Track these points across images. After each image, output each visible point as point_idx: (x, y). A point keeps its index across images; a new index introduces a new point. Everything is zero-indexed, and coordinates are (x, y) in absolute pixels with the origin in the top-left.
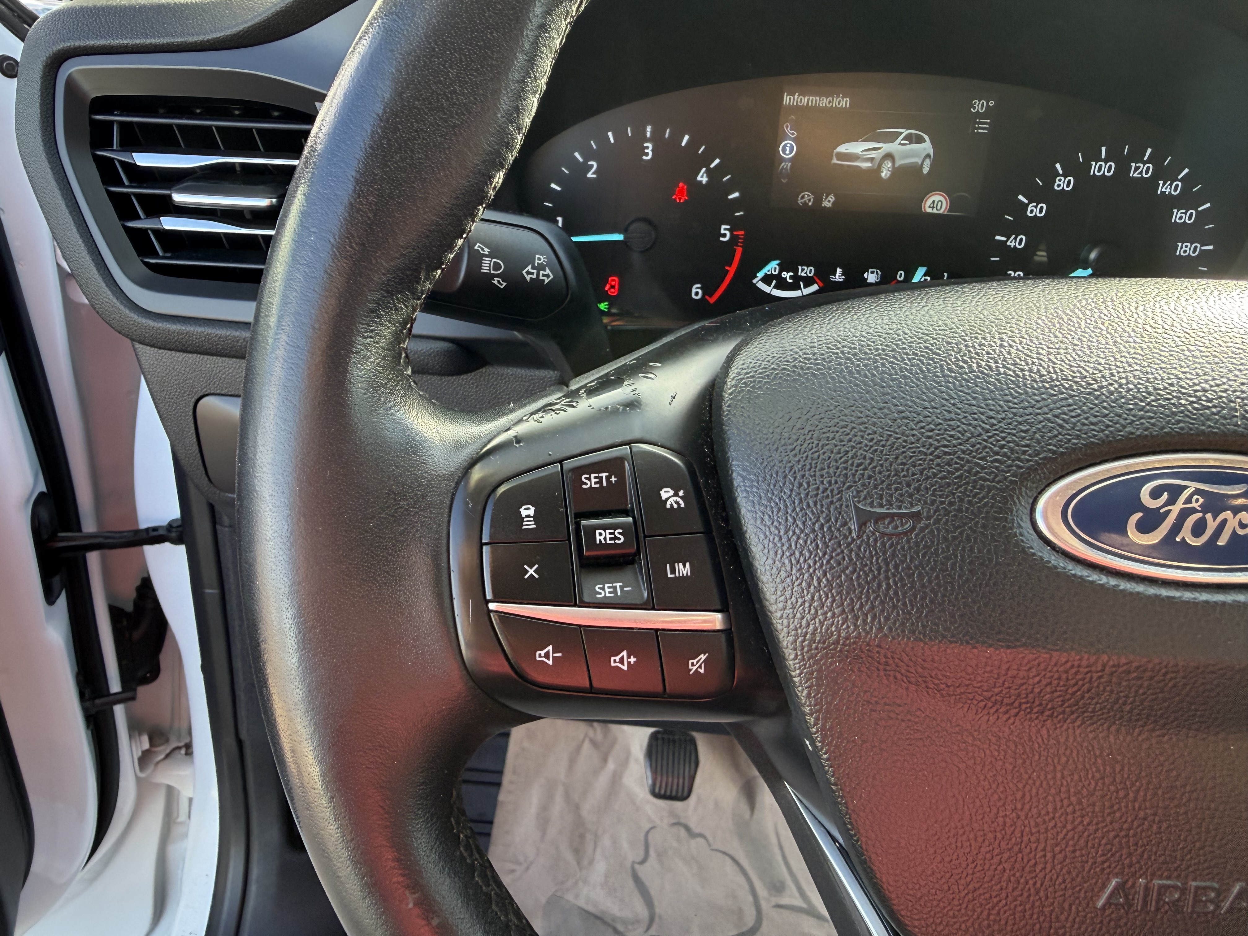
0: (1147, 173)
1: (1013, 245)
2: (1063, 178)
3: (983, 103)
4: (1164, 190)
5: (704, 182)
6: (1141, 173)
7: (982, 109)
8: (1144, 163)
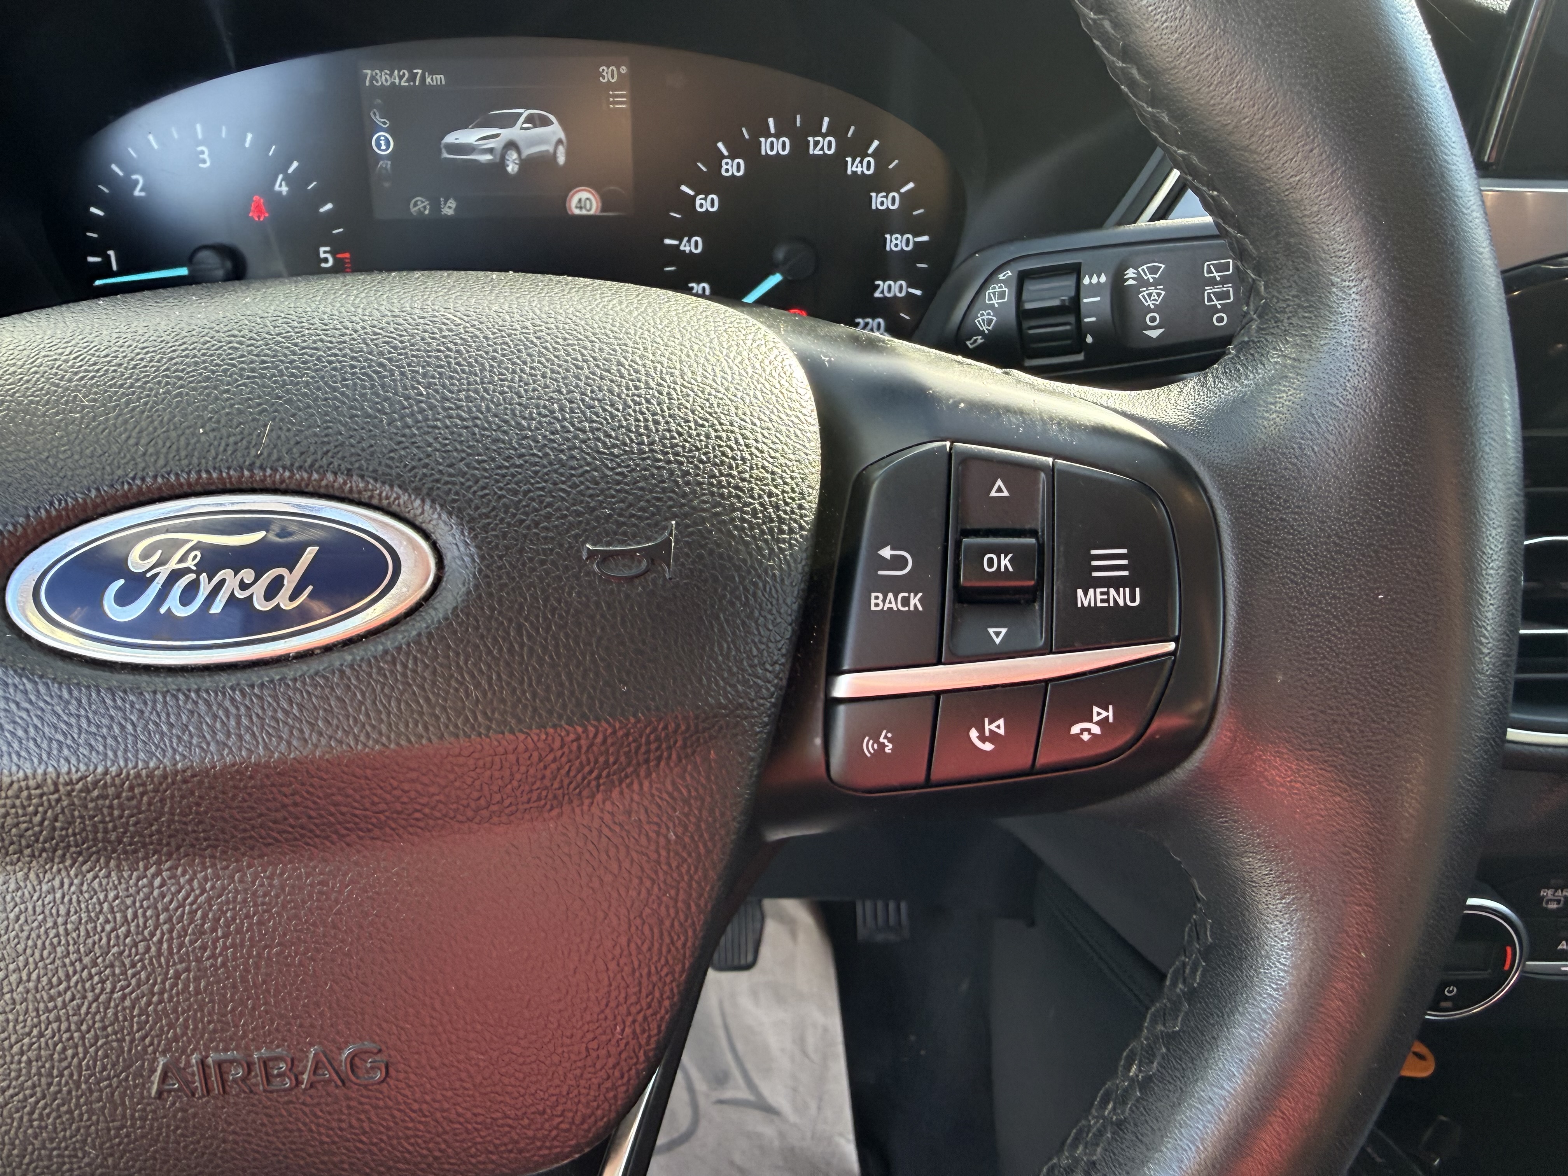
0: (829, 148)
1: (687, 249)
2: (729, 161)
3: (612, 71)
4: (854, 169)
5: (284, 193)
6: (822, 149)
7: (613, 77)
8: (824, 136)
